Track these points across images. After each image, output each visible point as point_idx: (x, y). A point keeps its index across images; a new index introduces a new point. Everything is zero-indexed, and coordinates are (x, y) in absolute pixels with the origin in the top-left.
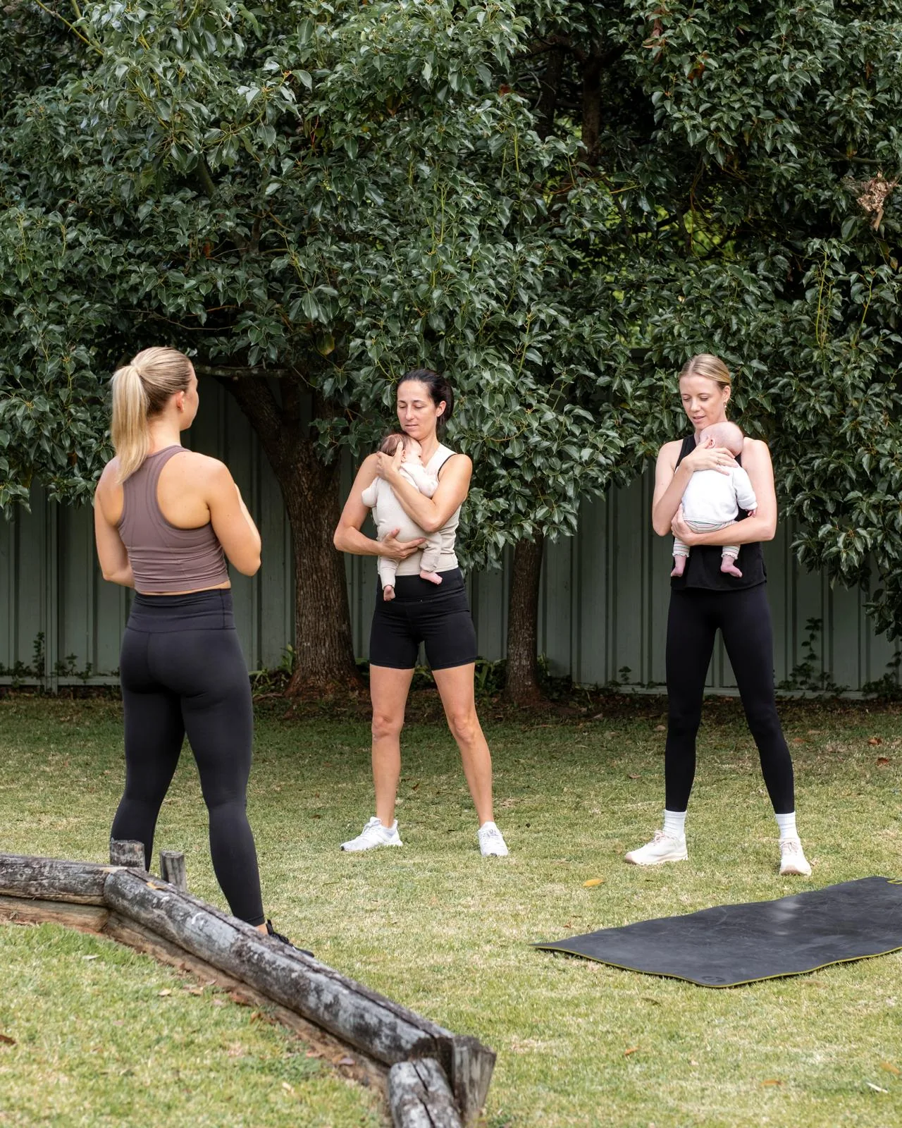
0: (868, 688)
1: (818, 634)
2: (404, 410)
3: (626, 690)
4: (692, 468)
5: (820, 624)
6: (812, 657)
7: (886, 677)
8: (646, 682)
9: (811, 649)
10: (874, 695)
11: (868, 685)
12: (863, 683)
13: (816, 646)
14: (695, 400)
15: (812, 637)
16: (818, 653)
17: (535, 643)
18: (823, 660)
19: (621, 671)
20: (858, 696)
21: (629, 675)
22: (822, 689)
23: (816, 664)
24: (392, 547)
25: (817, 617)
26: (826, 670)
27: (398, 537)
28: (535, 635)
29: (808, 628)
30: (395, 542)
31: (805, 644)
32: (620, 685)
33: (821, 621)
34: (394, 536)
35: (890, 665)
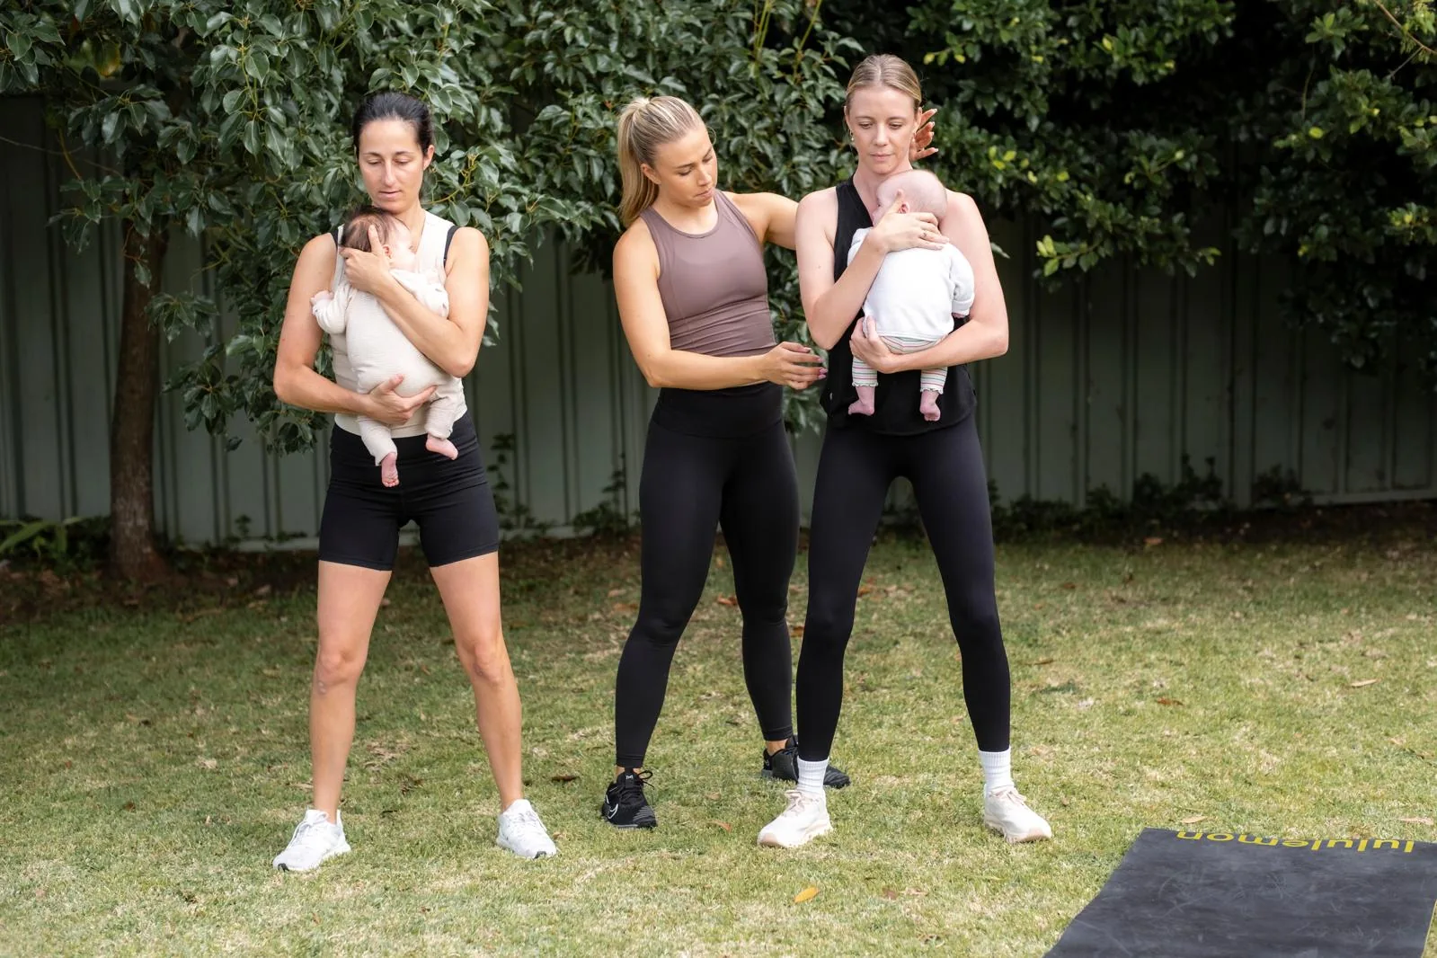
0: (581, 521)
1: (509, 455)
2: (377, 169)
3: (247, 546)
4: (886, 248)
5: (511, 441)
6: (503, 486)
7: (603, 507)
8: (274, 533)
9: (500, 476)
10: (588, 531)
11: (579, 517)
12: (573, 514)
13: (507, 471)
14: (882, 127)
15: (502, 459)
16: (510, 480)
17: (150, 494)
18: (517, 489)
19: (238, 521)
20: (566, 532)
21: (249, 526)
22: (518, 526)
23: (508, 495)
24: (388, 405)
25: (507, 431)
26: (523, 501)
27: (399, 389)
28: (150, 484)
29: (495, 447)
30: (393, 397)
31: (492, 468)
32: (236, 540)
33: (513, 436)
34: (393, 387)
35: (607, 490)
